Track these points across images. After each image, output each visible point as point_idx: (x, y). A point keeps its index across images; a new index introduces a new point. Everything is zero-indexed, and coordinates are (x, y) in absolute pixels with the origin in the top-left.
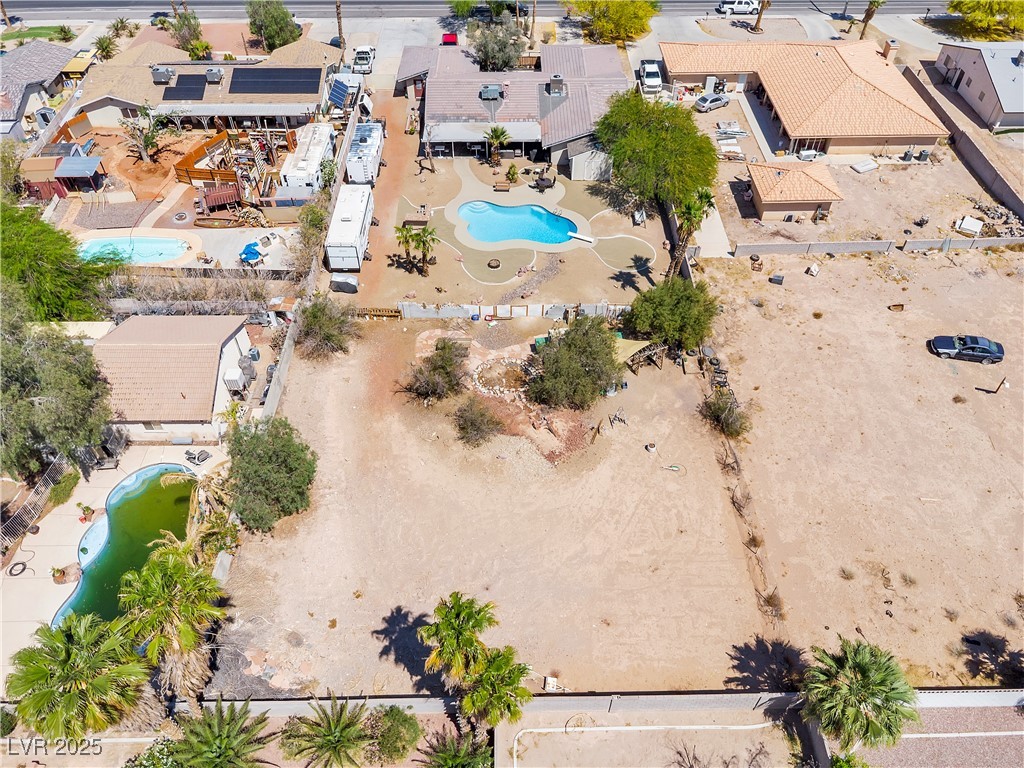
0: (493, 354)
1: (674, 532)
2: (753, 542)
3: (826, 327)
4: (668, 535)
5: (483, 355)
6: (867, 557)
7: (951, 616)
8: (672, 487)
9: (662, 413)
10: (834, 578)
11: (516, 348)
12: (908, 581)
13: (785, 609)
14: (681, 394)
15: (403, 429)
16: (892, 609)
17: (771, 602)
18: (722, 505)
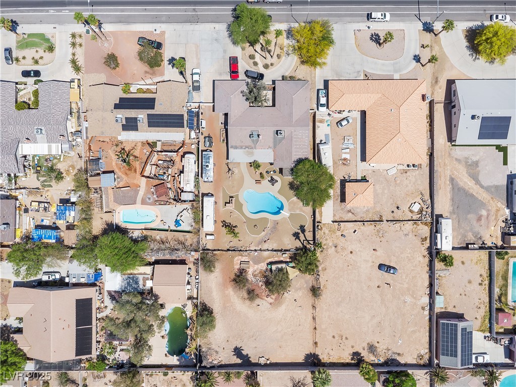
0: (256, 267)
1: (298, 325)
2: (315, 328)
3: (353, 257)
4: (296, 326)
5: (254, 267)
6: (339, 332)
7: (352, 347)
8: (299, 312)
9: (300, 289)
10: (331, 337)
11: (262, 264)
12: (346, 338)
13: (318, 345)
14: (306, 282)
15: (233, 293)
16: (341, 345)
17: (316, 343)
18: (310, 318)
